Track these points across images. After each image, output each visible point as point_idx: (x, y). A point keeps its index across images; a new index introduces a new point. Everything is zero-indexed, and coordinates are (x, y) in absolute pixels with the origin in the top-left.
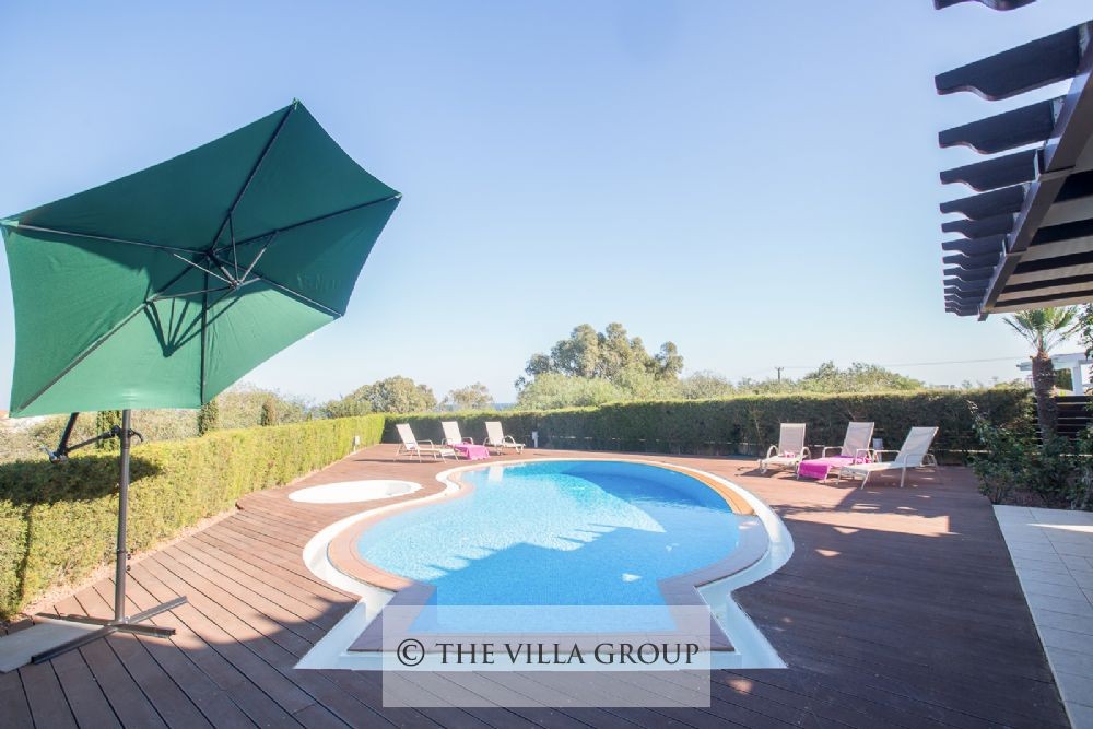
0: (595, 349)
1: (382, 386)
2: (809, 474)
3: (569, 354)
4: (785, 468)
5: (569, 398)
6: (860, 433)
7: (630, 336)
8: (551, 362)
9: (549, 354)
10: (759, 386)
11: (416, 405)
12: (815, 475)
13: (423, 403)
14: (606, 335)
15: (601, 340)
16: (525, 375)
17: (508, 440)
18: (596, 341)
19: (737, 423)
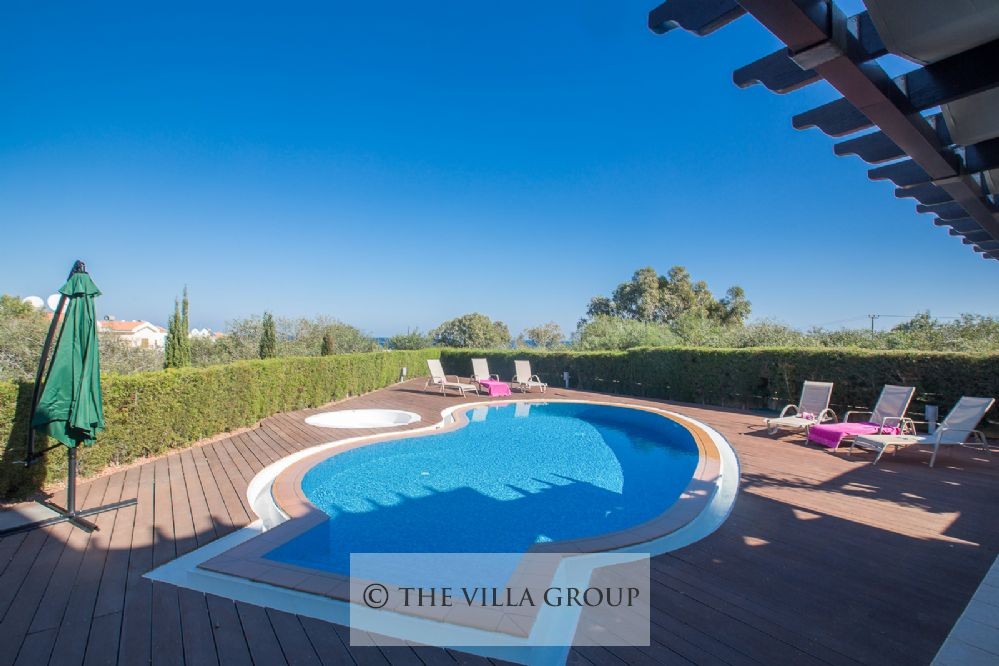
0: (655, 292)
1: (460, 322)
2: (818, 440)
3: (628, 298)
4: (797, 431)
5: (616, 340)
6: (895, 398)
7: (693, 280)
8: (612, 304)
9: (611, 297)
10: (831, 337)
11: (491, 339)
12: (826, 442)
13: (497, 339)
14: (668, 279)
15: (663, 284)
16: (586, 317)
17: (535, 380)
18: (656, 285)
19: (765, 376)
